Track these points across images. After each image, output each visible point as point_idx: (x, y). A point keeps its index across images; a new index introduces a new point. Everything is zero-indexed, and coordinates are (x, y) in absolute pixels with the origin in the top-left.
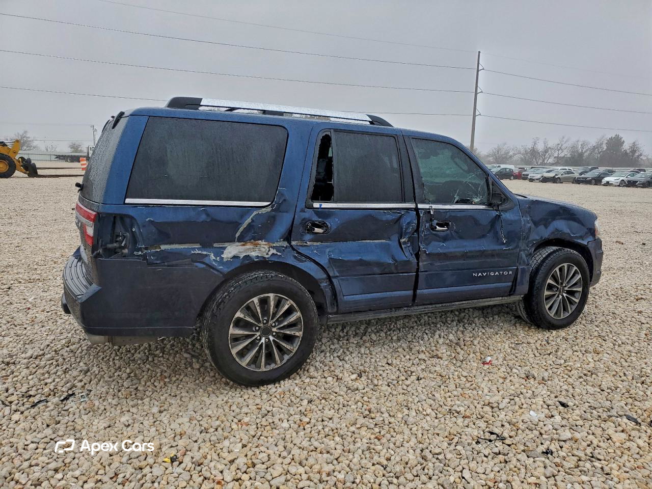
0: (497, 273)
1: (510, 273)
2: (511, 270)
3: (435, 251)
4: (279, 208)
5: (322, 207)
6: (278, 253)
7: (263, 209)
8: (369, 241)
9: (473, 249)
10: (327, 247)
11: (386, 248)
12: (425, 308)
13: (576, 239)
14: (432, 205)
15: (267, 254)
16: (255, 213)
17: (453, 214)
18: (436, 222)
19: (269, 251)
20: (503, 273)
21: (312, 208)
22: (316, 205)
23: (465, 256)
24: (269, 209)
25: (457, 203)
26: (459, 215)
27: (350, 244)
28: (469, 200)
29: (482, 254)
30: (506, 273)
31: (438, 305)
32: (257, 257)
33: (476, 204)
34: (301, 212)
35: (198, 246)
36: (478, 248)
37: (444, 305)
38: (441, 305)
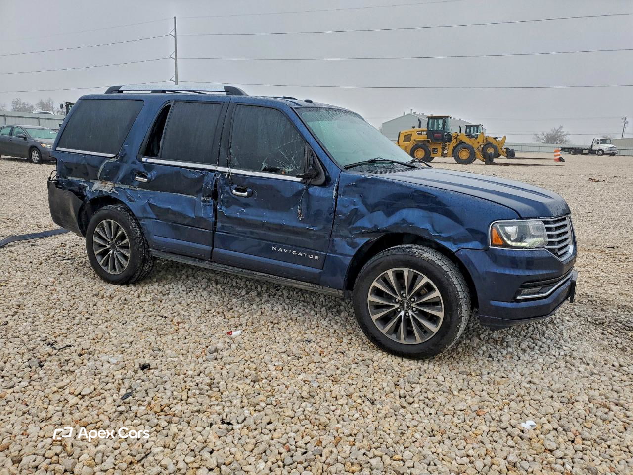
0: (300, 254)
1: (317, 257)
2: (317, 254)
3: (233, 215)
4: (122, 160)
5: (147, 161)
6: (116, 192)
7: (111, 160)
8: (182, 195)
9: (271, 220)
10: (151, 194)
11: (193, 204)
12: (227, 268)
13: (437, 239)
14: (232, 170)
15: (110, 191)
16: (107, 161)
17: (251, 181)
18: (235, 186)
19: (112, 189)
20: (307, 256)
21: (141, 161)
22: (144, 160)
23: (263, 225)
24: (115, 160)
25: (265, 170)
26: (258, 182)
27: (167, 194)
28: (278, 169)
29: (280, 228)
30: (311, 256)
31: (238, 269)
32: (106, 192)
33: (286, 174)
34: (132, 163)
35: (83, 180)
36: (277, 221)
37: (243, 270)
38: (240, 270)
